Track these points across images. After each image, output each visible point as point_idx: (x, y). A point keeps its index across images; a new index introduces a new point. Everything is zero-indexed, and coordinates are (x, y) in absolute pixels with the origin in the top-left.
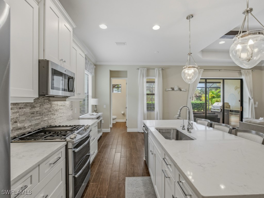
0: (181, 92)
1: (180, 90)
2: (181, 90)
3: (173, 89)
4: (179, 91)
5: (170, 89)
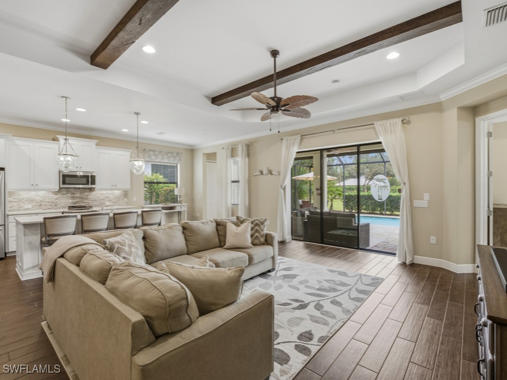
0: (273, 176)
1: (270, 172)
2: (272, 174)
3: (262, 173)
4: (270, 175)
5: (258, 173)
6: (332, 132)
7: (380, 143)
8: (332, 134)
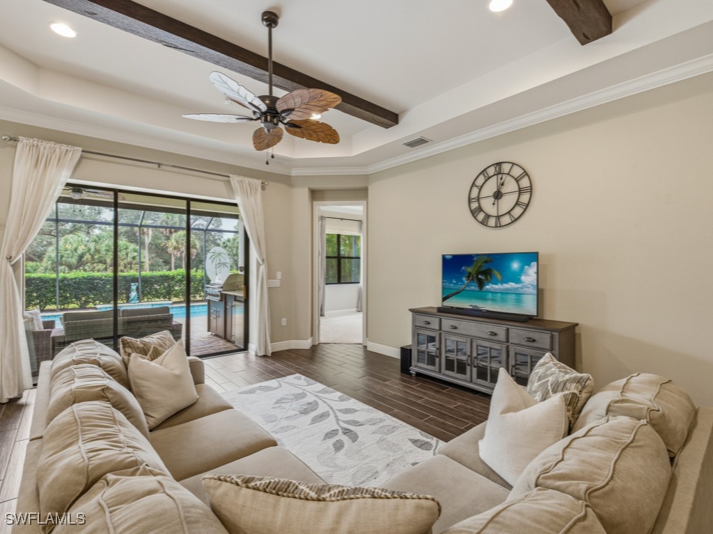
6: (156, 166)
7: (235, 205)
8: (155, 169)
